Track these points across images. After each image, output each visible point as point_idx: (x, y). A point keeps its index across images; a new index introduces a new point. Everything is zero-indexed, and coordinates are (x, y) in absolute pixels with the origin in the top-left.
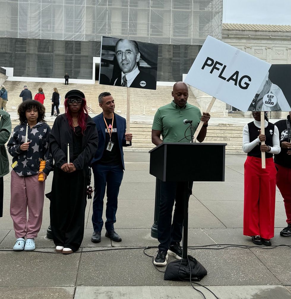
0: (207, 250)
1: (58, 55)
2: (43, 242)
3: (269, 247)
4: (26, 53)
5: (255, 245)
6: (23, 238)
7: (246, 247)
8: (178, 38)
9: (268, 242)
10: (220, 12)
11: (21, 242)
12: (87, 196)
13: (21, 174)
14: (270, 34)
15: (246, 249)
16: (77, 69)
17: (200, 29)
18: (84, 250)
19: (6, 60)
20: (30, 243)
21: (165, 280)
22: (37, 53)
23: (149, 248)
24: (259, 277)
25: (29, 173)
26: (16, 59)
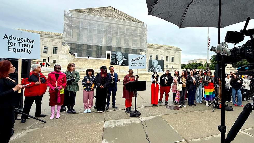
4: (83, 49)
8: (134, 47)
10: (146, 40)
16: (101, 55)
17: (141, 44)
19: (75, 51)
22: (86, 49)
26: (79, 51)
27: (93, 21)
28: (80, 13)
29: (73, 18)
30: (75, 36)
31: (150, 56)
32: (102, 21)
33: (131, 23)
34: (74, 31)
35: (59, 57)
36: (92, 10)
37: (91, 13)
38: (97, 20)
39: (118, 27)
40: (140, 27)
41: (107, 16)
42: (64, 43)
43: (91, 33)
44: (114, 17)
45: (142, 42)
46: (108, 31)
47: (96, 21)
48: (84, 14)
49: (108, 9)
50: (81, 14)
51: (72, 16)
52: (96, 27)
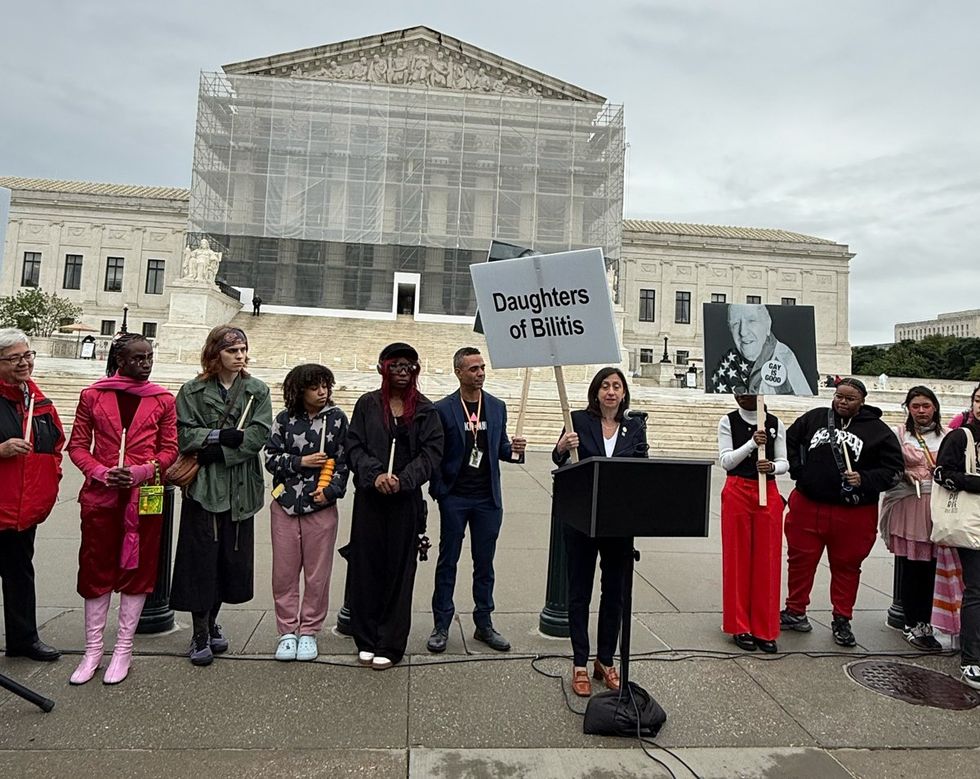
0: (654, 663)
1: (333, 268)
2: (330, 639)
3: (770, 656)
4: (278, 262)
5: (744, 652)
6: (293, 633)
7: (726, 656)
8: (545, 242)
9: (771, 645)
10: (619, 200)
11: (290, 641)
12: (419, 555)
13: (291, 511)
14: (704, 240)
15: (729, 661)
16: (365, 294)
17: (585, 228)
18: (414, 659)
19: (241, 274)
20: (308, 645)
21: (585, 733)
22: (296, 263)
23: (541, 658)
24: (769, 727)
25: (308, 509)
26: (259, 273)
27: (328, 114)
28: (269, 79)
29: (238, 103)
30: (243, 197)
31: (638, 294)
32: (378, 107)
33: (532, 105)
34: (239, 171)
35: (168, 306)
36: (327, 55)
37: (323, 70)
38: (350, 105)
39: (456, 134)
40: (579, 128)
41: (401, 81)
42: (193, 234)
43: (320, 175)
44: (438, 84)
45: (594, 211)
46: (407, 162)
47: (345, 111)
48: (289, 81)
49: (406, 39)
50: (274, 79)
51: (234, 96)
52: (346, 145)
